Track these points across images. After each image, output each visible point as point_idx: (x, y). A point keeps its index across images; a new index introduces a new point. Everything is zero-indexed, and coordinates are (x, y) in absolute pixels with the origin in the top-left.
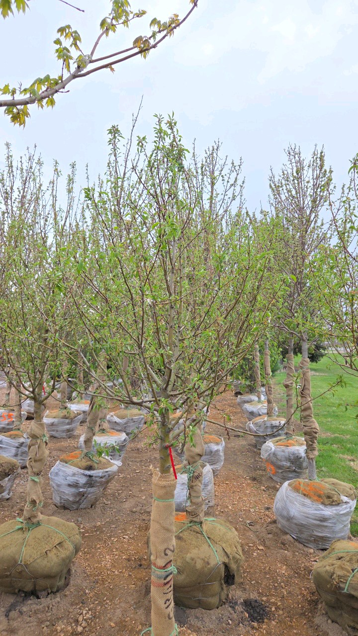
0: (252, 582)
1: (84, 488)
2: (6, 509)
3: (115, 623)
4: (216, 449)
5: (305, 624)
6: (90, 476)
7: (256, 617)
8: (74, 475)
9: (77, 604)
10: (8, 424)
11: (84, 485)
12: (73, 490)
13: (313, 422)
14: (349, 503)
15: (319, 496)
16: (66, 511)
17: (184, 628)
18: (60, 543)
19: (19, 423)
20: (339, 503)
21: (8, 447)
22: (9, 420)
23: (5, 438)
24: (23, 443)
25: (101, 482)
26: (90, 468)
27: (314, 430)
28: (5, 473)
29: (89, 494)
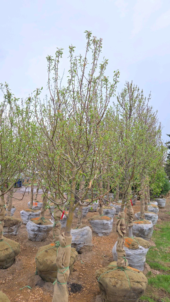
0: (85, 278)
1: (37, 232)
2: (12, 239)
3: (18, 283)
4: (106, 223)
5: (92, 297)
6: (39, 227)
7: (74, 291)
8: (33, 226)
9: (10, 274)
10: (35, 207)
11: (37, 231)
12: (33, 233)
13: (131, 209)
14: (142, 249)
15: (129, 245)
16: (31, 241)
17: (40, 289)
18: (7, 249)
19: (32, 206)
20: (137, 248)
21: (25, 215)
22: (36, 206)
23: (24, 211)
24: (31, 214)
25: (44, 231)
26: (40, 224)
27: (131, 213)
28: (14, 224)
29: (39, 235)
